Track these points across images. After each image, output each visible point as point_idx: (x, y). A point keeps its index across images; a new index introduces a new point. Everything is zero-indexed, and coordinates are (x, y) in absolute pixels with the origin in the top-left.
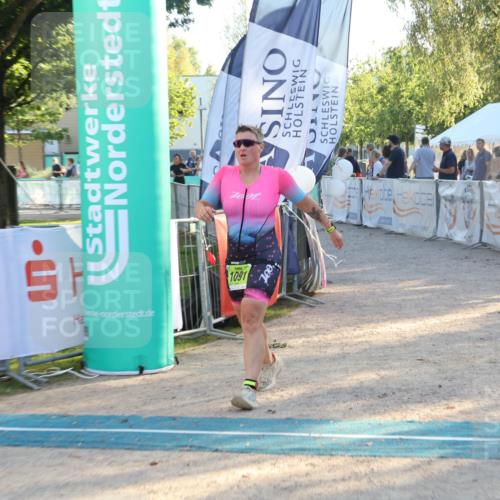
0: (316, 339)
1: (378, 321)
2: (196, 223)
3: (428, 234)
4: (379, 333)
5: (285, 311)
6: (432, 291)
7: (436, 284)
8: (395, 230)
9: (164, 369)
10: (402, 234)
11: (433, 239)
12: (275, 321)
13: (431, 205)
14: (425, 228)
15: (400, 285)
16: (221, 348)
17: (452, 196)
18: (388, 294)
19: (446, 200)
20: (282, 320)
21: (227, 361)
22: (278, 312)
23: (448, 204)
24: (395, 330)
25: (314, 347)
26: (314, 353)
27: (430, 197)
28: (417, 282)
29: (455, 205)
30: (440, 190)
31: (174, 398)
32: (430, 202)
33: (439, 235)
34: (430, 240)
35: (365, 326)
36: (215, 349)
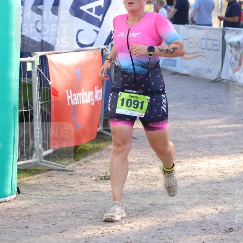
0: (142, 172)
1: (195, 157)
2: (32, 62)
3: (213, 76)
4: (199, 168)
5: (102, 144)
6: (235, 130)
7: (236, 123)
8: (180, 72)
9: (8, 199)
10: (186, 75)
11: (218, 81)
12: (97, 154)
13: (217, 50)
14: (209, 71)
15: (202, 123)
16: (55, 179)
17: (239, 43)
18: (194, 131)
19: (231, 46)
20: (103, 153)
21: (64, 192)
22: (97, 146)
23: (234, 50)
24: (214, 166)
25: (143, 180)
26: (146, 186)
27: (215, 43)
28: (217, 121)
29: (241, 51)
30: (226, 37)
31: (26, 227)
32: (215, 48)
33: (223, 77)
34: (215, 81)
35: (184, 161)
36: (49, 180)
